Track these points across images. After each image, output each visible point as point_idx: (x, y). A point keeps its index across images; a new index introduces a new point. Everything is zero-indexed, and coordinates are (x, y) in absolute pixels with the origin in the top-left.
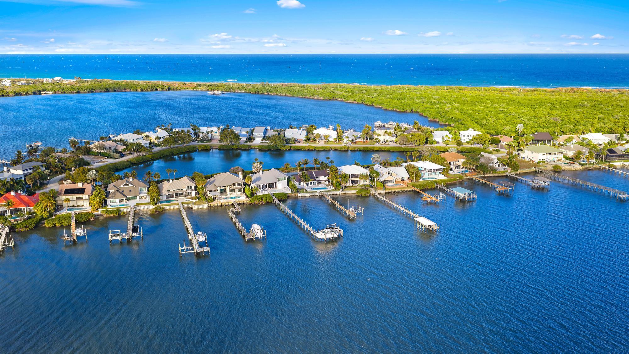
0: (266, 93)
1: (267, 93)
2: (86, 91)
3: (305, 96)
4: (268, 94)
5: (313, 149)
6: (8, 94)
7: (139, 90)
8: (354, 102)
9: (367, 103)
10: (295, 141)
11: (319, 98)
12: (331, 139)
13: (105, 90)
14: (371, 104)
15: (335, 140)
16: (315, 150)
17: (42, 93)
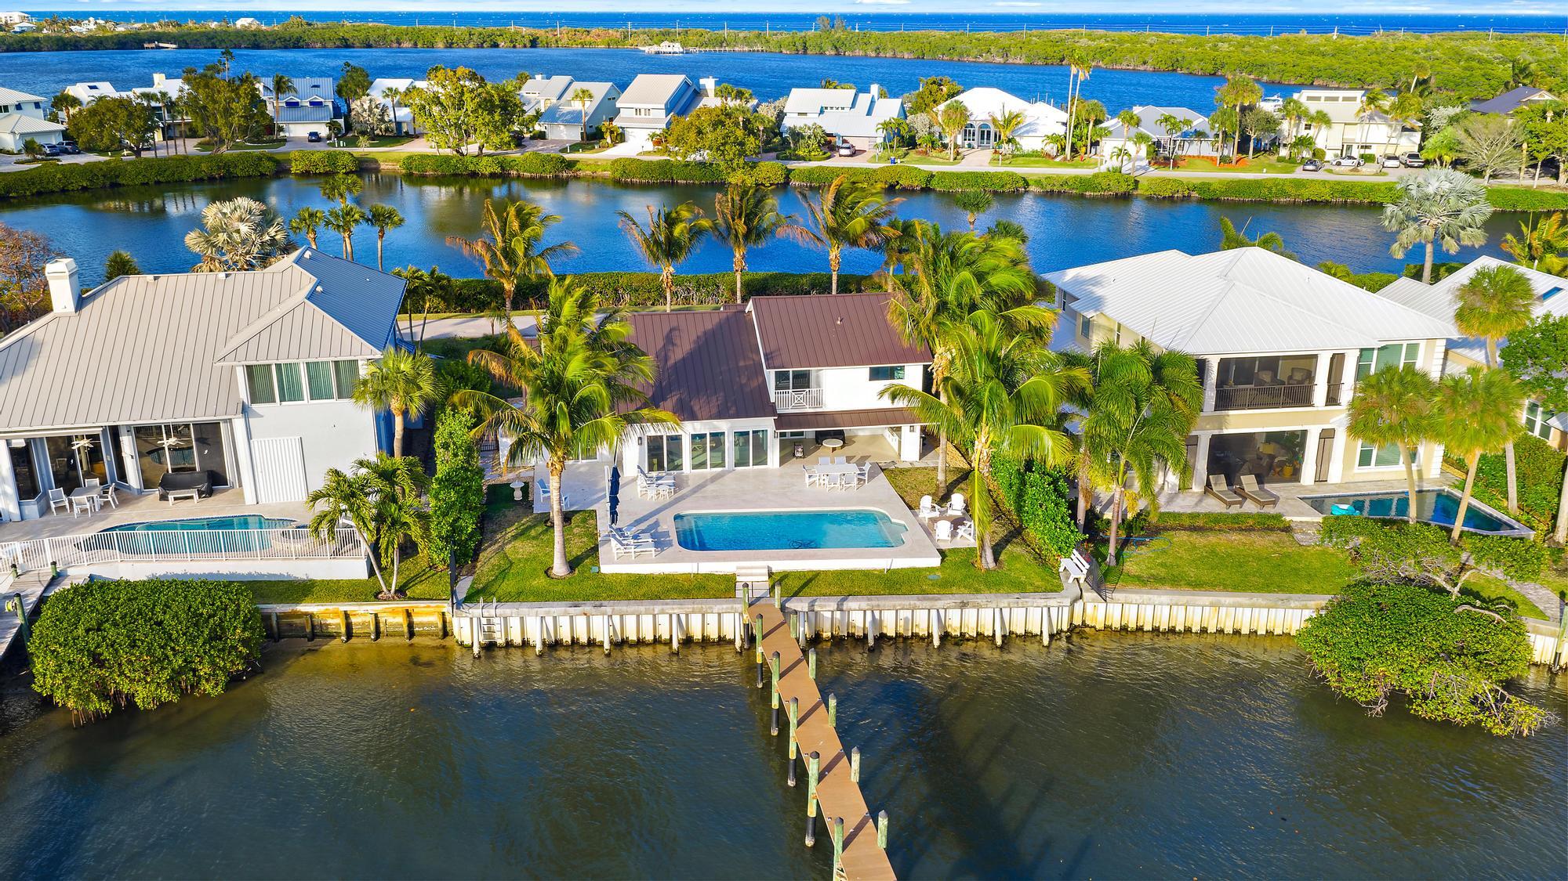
0: (830, 52)
1: (833, 53)
2: (278, 44)
3: (961, 55)
4: (838, 54)
5: (917, 184)
6: (37, 44)
7: (441, 45)
8: (1142, 68)
9: (1196, 67)
10: (828, 145)
11: (1010, 61)
12: (1028, 144)
13: (338, 43)
14: (1210, 68)
15: (1052, 148)
16: (926, 190)
17: (146, 46)
